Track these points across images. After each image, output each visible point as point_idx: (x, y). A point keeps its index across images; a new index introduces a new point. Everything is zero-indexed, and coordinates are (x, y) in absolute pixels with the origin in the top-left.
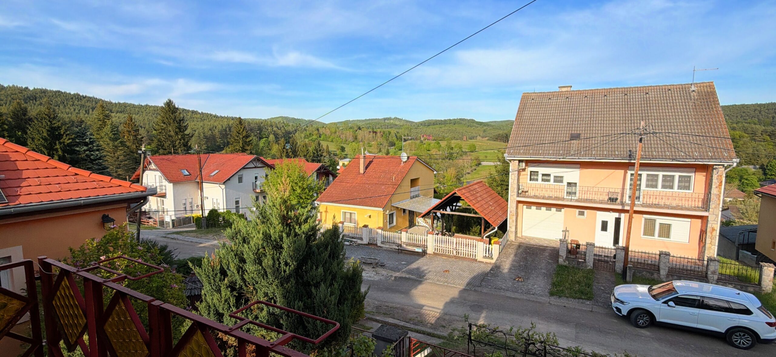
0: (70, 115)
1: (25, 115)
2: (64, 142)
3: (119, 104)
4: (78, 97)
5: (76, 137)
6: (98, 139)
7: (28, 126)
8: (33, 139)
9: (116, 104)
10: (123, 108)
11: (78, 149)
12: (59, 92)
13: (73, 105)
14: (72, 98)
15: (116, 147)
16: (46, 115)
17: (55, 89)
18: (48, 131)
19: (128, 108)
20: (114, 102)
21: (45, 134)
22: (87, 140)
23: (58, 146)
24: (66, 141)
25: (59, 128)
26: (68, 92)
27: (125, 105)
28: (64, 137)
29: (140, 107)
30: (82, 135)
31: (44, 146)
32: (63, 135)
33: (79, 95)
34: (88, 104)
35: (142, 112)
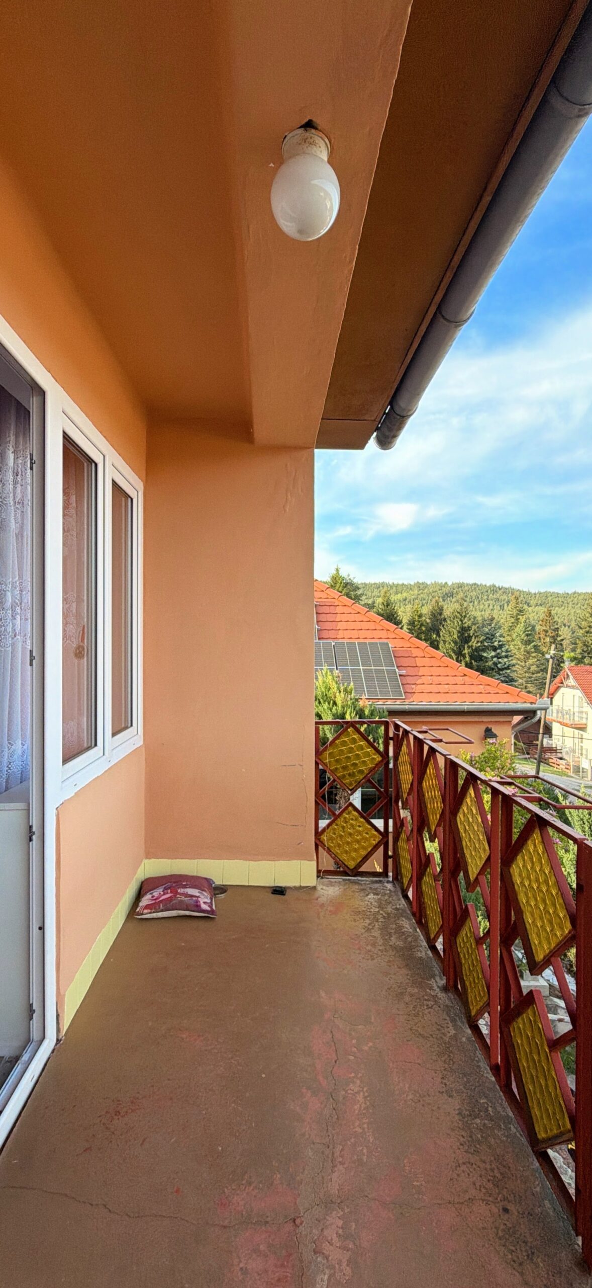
0: (483, 613)
1: (441, 614)
2: (472, 646)
3: (540, 593)
4: (494, 589)
5: (484, 640)
6: (508, 641)
7: (441, 627)
8: (445, 642)
9: (535, 594)
10: (544, 599)
11: (485, 655)
12: (475, 584)
13: (488, 600)
14: (487, 591)
15: (528, 653)
16: (458, 613)
17: (471, 582)
18: (459, 632)
19: (550, 598)
20: (533, 591)
21: (455, 636)
22: (496, 644)
23: (466, 651)
24: (474, 644)
25: (469, 628)
26: (484, 584)
27: (546, 595)
28: (473, 639)
29: (566, 596)
30: (490, 637)
31: (453, 650)
32: (471, 637)
33: (494, 586)
34: (504, 597)
35: (568, 603)
